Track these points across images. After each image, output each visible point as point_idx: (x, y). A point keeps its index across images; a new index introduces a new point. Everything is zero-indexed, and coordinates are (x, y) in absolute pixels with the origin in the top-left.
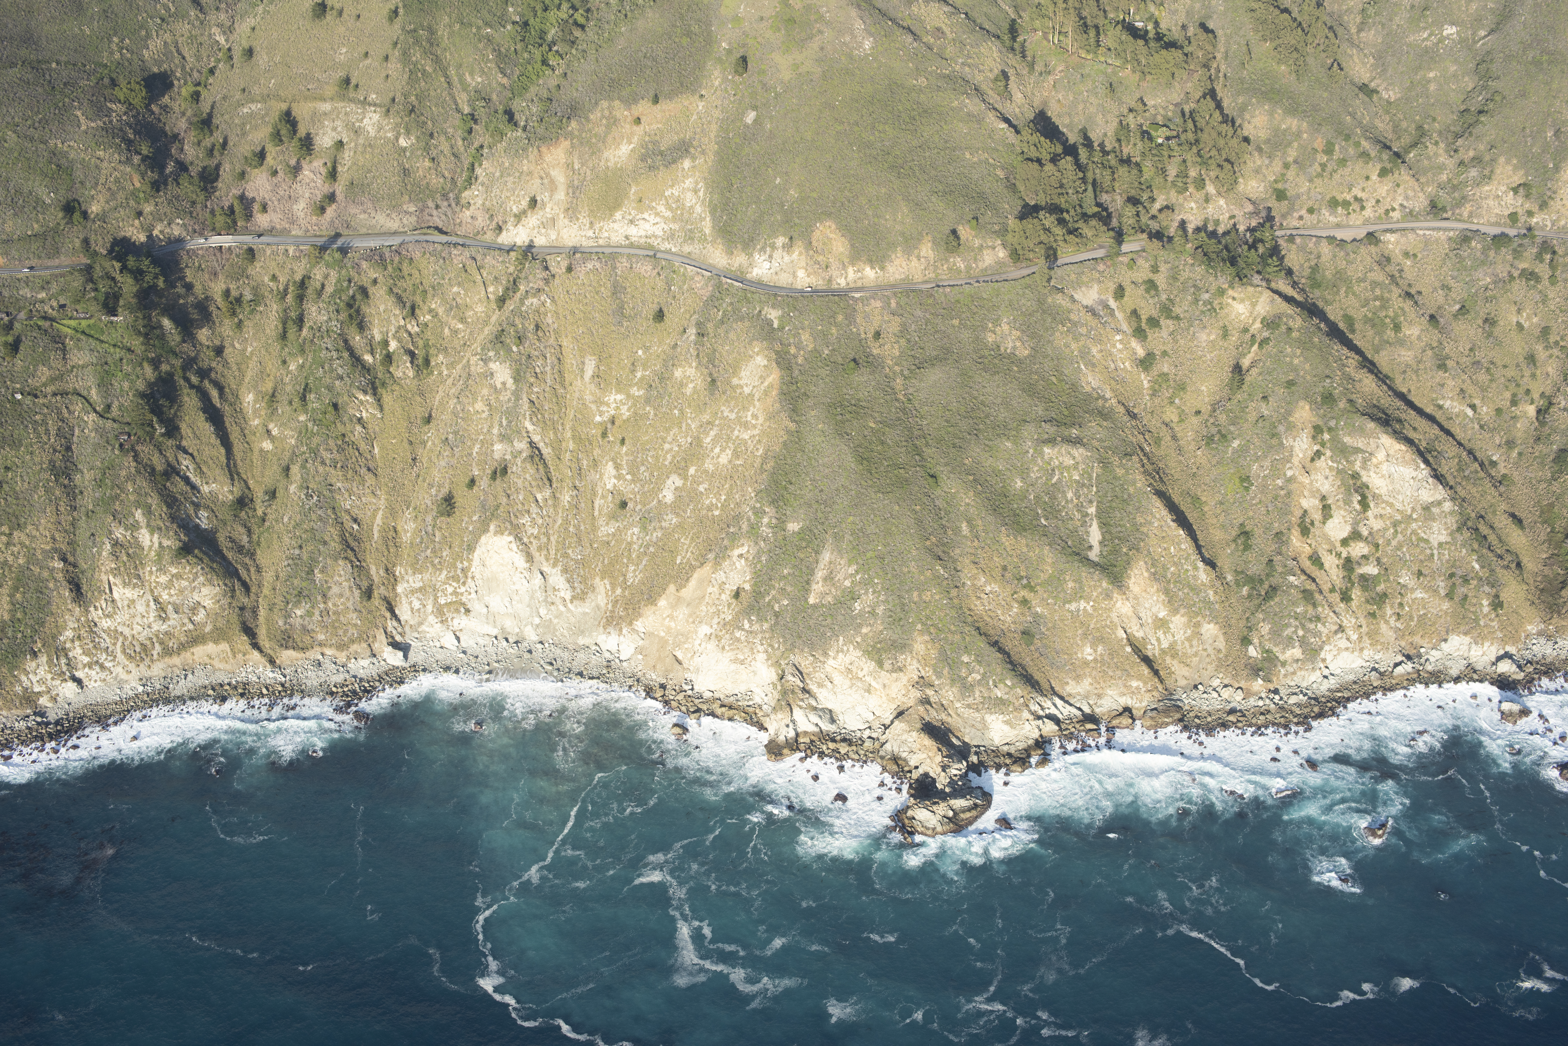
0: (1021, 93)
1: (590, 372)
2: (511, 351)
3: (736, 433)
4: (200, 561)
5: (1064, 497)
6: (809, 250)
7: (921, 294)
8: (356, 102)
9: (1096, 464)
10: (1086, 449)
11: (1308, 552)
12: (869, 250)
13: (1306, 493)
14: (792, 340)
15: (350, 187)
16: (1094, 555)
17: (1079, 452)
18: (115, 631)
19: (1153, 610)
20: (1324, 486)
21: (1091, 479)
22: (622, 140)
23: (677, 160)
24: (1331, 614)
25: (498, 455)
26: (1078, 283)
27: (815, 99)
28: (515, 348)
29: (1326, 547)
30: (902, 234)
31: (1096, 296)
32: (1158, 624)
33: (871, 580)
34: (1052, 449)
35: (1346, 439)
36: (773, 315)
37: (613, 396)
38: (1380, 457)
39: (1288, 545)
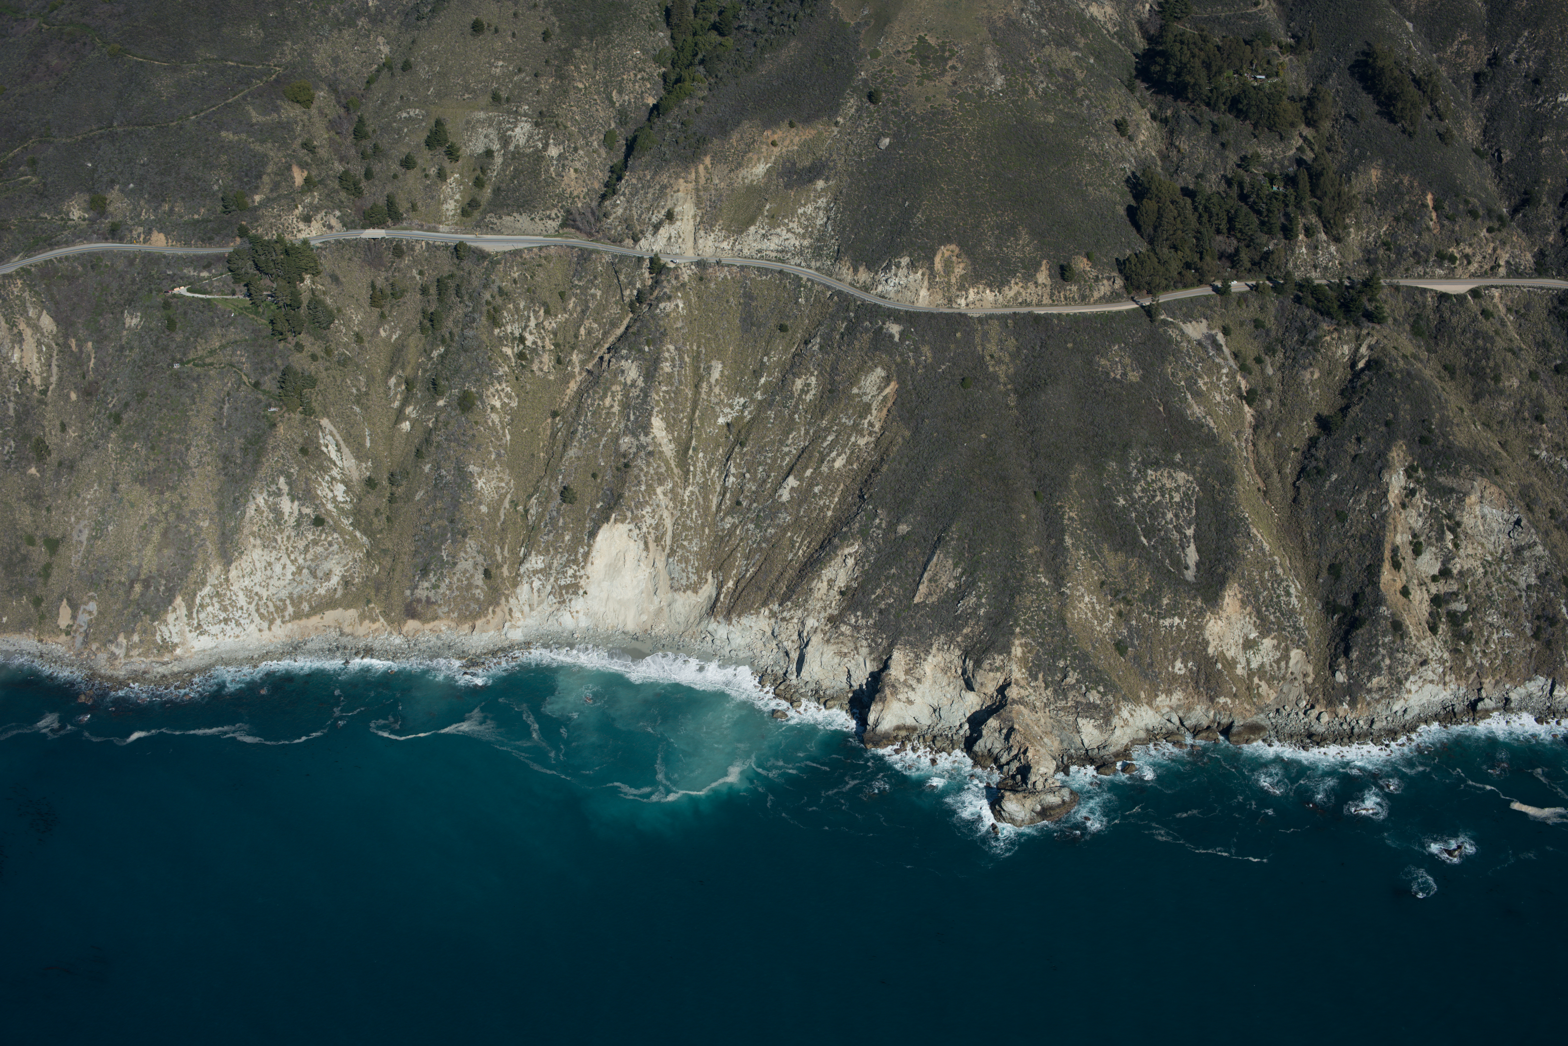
0: (1143, 136)
1: (716, 374)
2: (641, 351)
3: (853, 439)
4: (335, 530)
5: (1164, 517)
6: (931, 268)
7: (1037, 318)
8: (509, 112)
9: (1197, 489)
10: (1188, 474)
11: (1399, 585)
12: (989, 275)
13: (1399, 528)
14: (911, 354)
15: (497, 191)
16: (1190, 575)
17: (1181, 476)
18: (251, 591)
19: (1245, 631)
20: (1417, 523)
21: (1191, 502)
22: (759, 159)
23: (811, 181)
24: (1418, 646)
25: (623, 448)
26: (1188, 317)
27: (945, 130)
28: (647, 349)
29: (1416, 582)
30: (1022, 261)
31: (1205, 331)
32: (1249, 645)
33: (974, 583)
34: (1155, 471)
35: (1441, 479)
36: (895, 329)
37: (737, 400)
38: (1473, 498)
39: (1379, 577)
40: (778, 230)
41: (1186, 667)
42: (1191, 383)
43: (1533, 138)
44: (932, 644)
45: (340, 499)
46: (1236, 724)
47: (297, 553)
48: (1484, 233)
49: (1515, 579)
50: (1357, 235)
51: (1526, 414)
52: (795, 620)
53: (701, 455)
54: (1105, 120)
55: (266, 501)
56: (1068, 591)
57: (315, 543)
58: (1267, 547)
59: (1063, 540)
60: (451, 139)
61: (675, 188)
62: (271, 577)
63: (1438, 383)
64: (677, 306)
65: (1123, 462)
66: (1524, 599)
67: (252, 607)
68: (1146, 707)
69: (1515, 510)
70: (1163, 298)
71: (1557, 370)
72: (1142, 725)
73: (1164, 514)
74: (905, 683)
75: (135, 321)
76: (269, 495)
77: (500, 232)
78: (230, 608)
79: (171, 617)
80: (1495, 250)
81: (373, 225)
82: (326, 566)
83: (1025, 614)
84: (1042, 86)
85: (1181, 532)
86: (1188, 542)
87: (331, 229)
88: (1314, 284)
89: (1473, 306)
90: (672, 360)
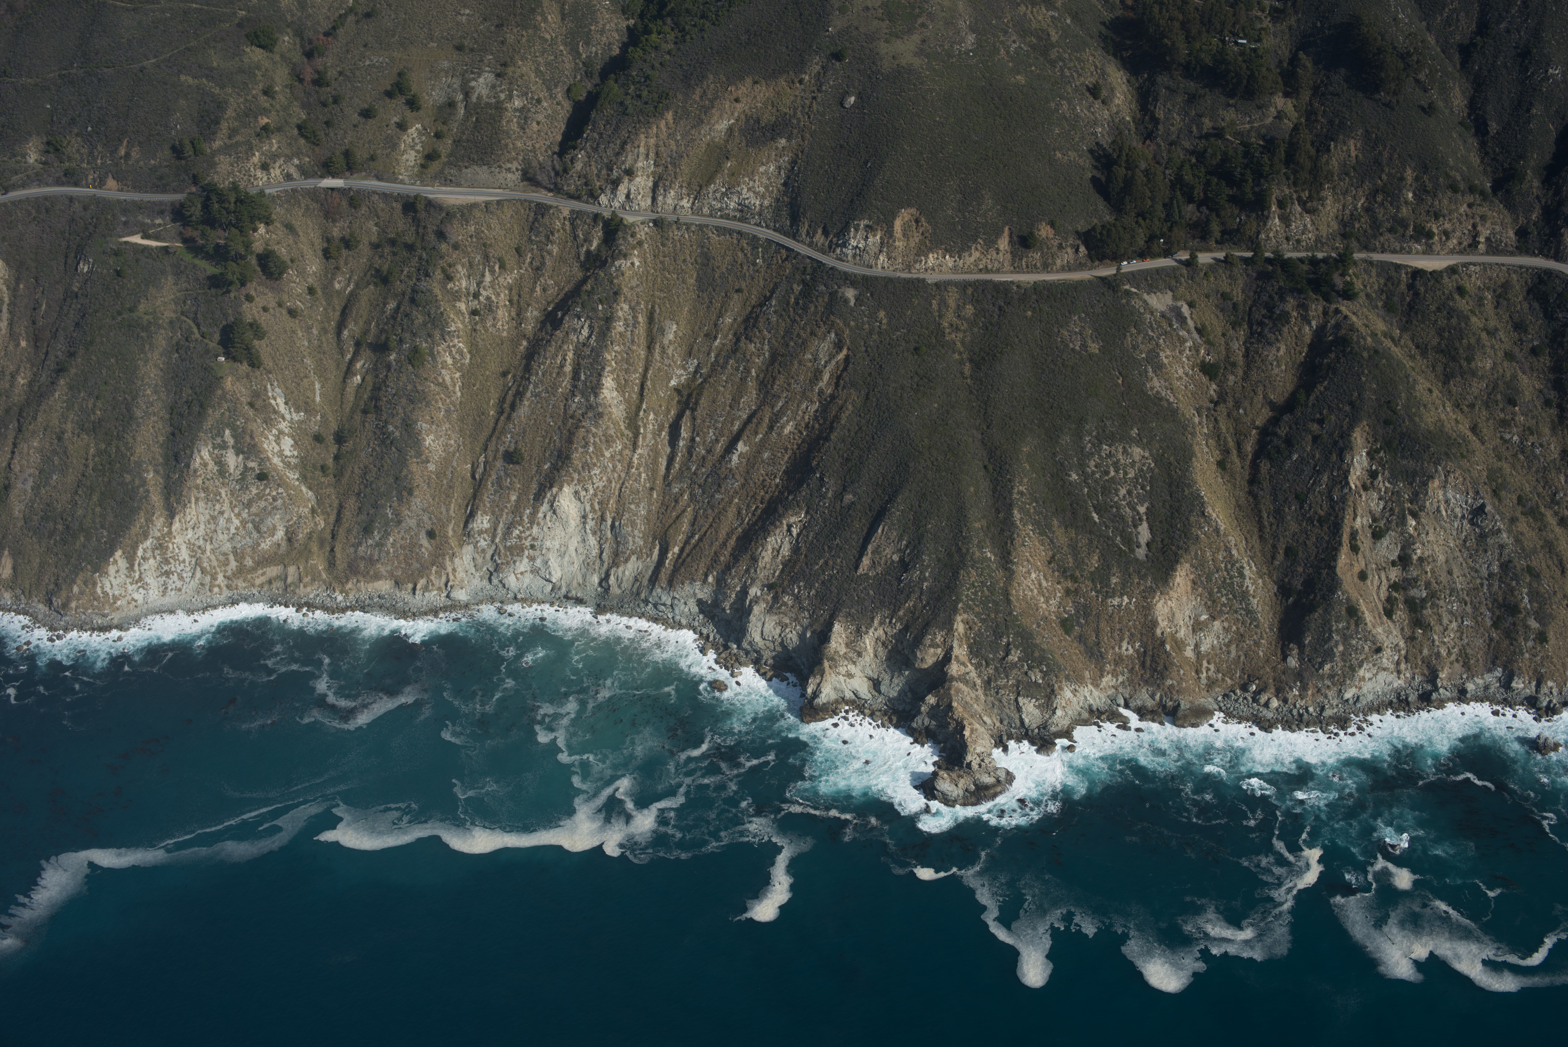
0: (1117, 100)
1: (670, 335)
2: (594, 309)
3: (802, 407)
4: (279, 485)
5: (1117, 493)
6: (890, 232)
7: (997, 286)
8: (473, 62)
9: (1153, 465)
10: (1143, 449)
11: (1357, 569)
12: (949, 240)
13: (1360, 511)
14: (865, 319)
15: (457, 142)
16: (1141, 553)
17: (1137, 452)
18: (194, 544)
19: (1196, 612)
20: (1378, 507)
21: (1146, 479)
22: (721, 116)
23: (773, 139)
24: (1374, 632)
25: (573, 408)
26: (1152, 288)
27: (911, 90)
28: (600, 307)
29: (1374, 566)
30: (984, 227)
31: (1170, 302)
32: (1199, 627)
33: (918, 556)
34: (1110, 446)
35: (1405, 462)
36: (850, 294)
37: (690, 361)
38: (1437, 482)
39: (1335, 560)
40: (739, 189)
41: (1133, 647)
42: (1153, 358)
43: (1521, 111)
44: (873, 617)
45: (287, 453)
46: (1182, 707)
47: (241, 507)
48: (1463, 208)
49: (1477, 567)
50: (1333, 207)
51: (1499, 397)
52: (738, 589)
53: (652, 416)
54: (1078, 83)
55: (211, 454)
56: (1014, 567)
57: (259, 497)
58: (1222, 527)
59: (1012, 515)
60: (414, 89)
61: (636, 143)
62: (215, 531)
63: (1409, 364)
64: (633, 264)
65: (1078, 436)
66: (1485, 587)
67: (195, 561)
68: (1090, 687)
69: (1480, 495)
70: (1128, 268)
71: (1534, 351)
72: (1084, 704)
73: (1117, 490)
74: (845, 657)
75: (87, 268)
76: (214, 448)
77: (459, 185)
78: (172, 561)
79: (112, 569)
80: (1474, 226)
81: (334, 176)
82: (269, 521)
83: (968, 590)
84: (1015, 46)
85: (1134, 509)
86: (1141, 519)
87: (288, 177)
88: (1286, 257)
89: (1448, 283)
90: (626, 320)
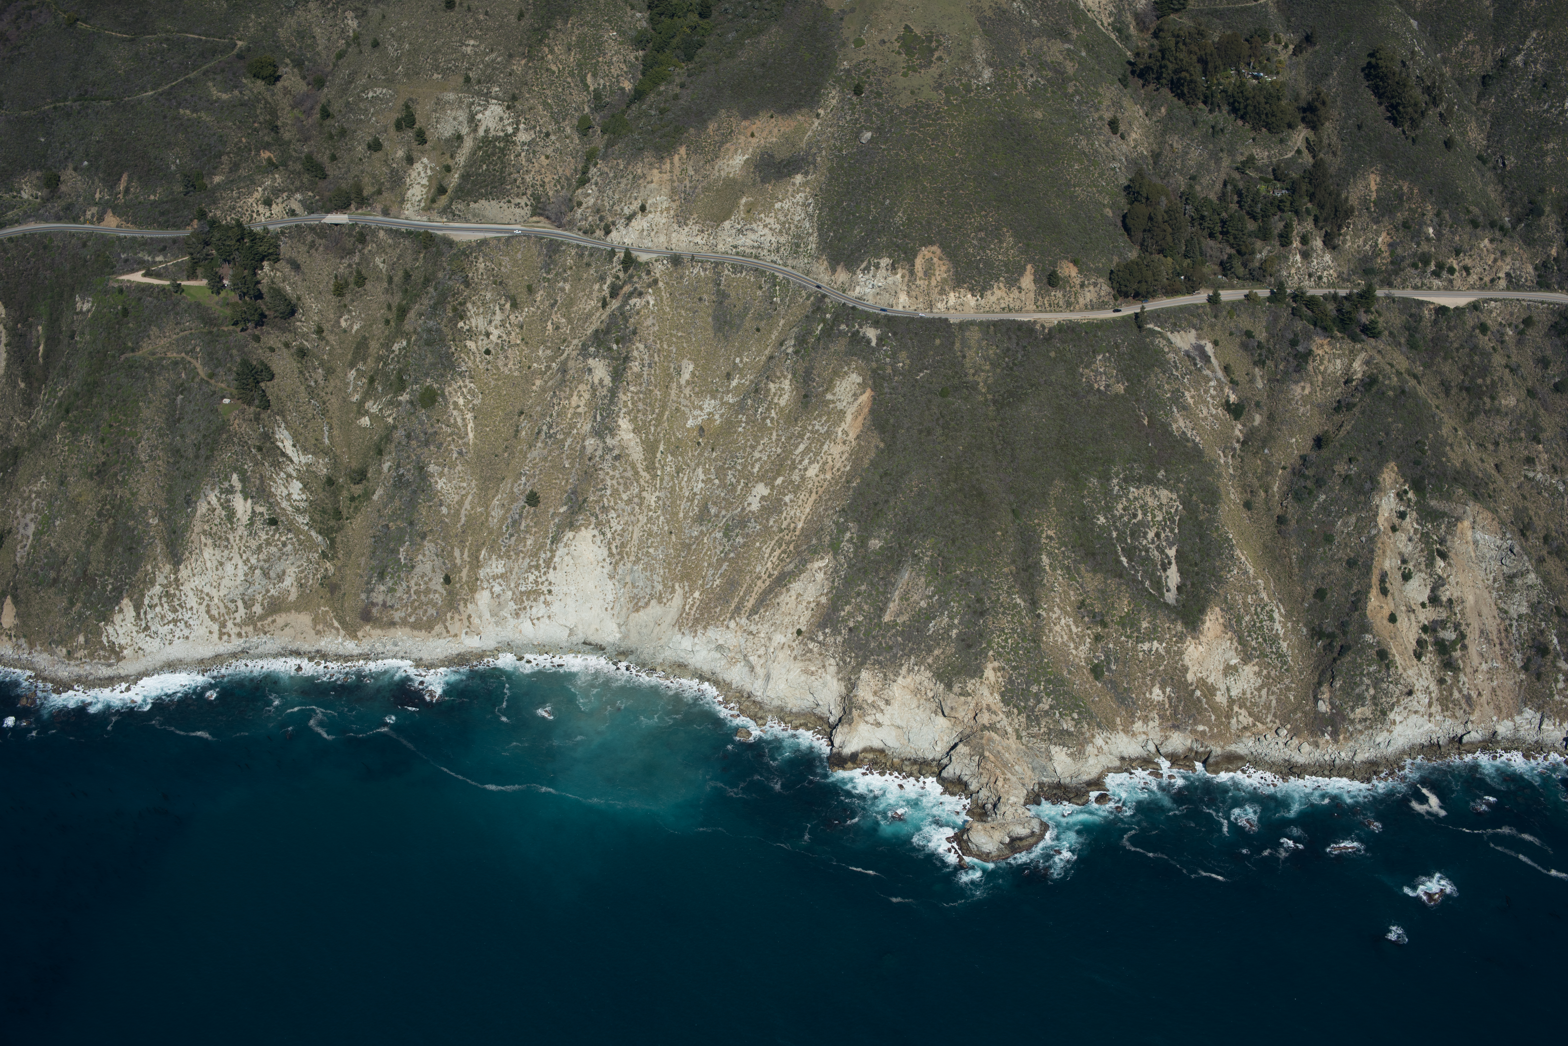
0: (1135, 135)
1: (686, 376)
2: (610, 349)
3: (826, 447)
4: (289, 530)
5: (1145, 537)
6: (912, 273)
7: (1020, 325)
8: (479, 94)
9: (1181, 507)
10: (1171, 491)
11: (1386, 612)
12: (972, 278)
13: (1388, 553)
14: (888, 360)
15: (465, 177)
16: (1171, 597)
17: (1164, 494)
18: (202, 591)
19: (1226, 656)
20: (1408, 549)
21: (1174, 522)
22: (736, 150)
23: (790, 174)
24: (1404, 675)
25: (589, 451)
26: (1176, 327)
27: (930, 125)
28: (615, 347)
29: (1404, 608)
30: (1006, 265)
31: (1193, 341)
32: (1229, 670)
33: (947, 603)
34: (1138, 488)
35: (1433, 503)
36: (872, 334)
37: (707, 402)
38: (1466, 523)
39: (1365, 604)
40: (754, 226)
41: (1164, 693)
42: (1177, 398)
43: (1538, 144)
44: (902, 665)
45: (295, 496)
46: (1214, 753)
47: (249, 553)
48: (1485, 244)
49: (1506, 608)
50: (1353, 243)
51: (1523, 435)
52: (762, 635)
53: (669, 459)
54: (1097, 117)
55: (219, 499)
56: (1044, 614)
57: (268, 543)
58: (1251, 572)
59: (1040, 560)
60: (421, 122)
61: (649, 179)
62: (223, 577)
63: (1432, 401)
64: (648, 302)
65: (1105, 478)
66: (1514, 628)
67: (203, 608)
68: (1121, 734)
69: (1508, 536)
70: (1151, 306)
71: (1557, 388)
72: (1116, 752)
73: (1146, 533)
74: (873, 705)
75: (86, 307)
76: (221, 493)
77: (467, 220)
78: (179, 609)
79: (117, 618)
80: (1495, 260)
81: (336, 210)
82: (278, 568)
83: (999, 637)
84: (1031, 80)
85: (1162, 551)
86: (1170, 563)
87: (292, 213)
88: (1308, 294)
89: (1471, 320)
90: (642, 360)
